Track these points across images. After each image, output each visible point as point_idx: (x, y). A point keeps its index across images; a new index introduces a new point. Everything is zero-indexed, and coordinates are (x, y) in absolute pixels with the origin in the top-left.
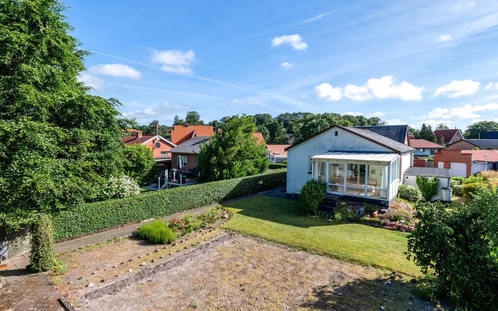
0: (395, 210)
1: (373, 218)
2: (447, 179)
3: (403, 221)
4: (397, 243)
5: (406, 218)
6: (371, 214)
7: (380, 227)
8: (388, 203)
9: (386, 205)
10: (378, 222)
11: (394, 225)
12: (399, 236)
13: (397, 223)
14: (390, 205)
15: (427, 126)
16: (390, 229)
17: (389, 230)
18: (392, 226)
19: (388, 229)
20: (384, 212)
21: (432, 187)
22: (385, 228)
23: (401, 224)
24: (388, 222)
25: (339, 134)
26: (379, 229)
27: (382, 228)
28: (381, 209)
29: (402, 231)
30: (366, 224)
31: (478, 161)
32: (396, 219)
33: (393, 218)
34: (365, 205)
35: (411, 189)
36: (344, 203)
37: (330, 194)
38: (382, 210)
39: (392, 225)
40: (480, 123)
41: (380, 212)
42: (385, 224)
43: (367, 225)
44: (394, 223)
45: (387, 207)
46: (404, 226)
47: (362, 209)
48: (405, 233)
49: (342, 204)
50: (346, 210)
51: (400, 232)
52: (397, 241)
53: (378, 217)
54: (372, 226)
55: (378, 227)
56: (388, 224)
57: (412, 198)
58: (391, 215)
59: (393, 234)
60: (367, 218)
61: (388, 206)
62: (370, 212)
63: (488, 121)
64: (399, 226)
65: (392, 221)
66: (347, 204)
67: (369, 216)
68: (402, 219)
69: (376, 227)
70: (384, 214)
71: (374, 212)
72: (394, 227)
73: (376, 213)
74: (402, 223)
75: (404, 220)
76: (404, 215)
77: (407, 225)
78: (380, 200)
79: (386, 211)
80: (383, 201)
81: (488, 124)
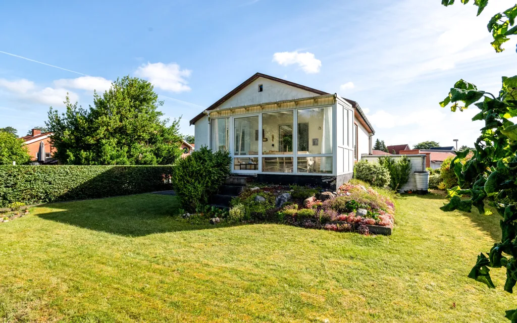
0: (348, 193)
1: (304, 209)
2: (420, 158)
3: (365, 212)
4: (351, 263)
5: (370, 204)
6: (301, 201)
7: (316, 228)
8: (336, 179)
9: (332, 184)
10: (313, 217)
11: (346, 219)
12: (357, 243)
13: (352, 216)
14: (339, 184)
15: (380, 141)
16: (337, 230)
17: (334, 232)
18: (340, 224)
19: (332, 229)
20: (328, 197)
21: (402, 170)
22: (326, 229)
23: (359, 217)
24: (334, 215)
25: (264, 88)
26: (312, 230)
27: (320, 229)
28: (321, 192)
29: (362, 233)
30: (286, 223)
31: (436, 161)
32: (349, 207)
33: (342, 207)
34: (292, 188)
35: (375, 166)
36: (256, 188)
37: (237, 175)
38: (324, 193)
39: (340, 221)
40: (423, 143)
41: (318, 197)
42: (326, 220)
43: (291, 224)
44: (345, 216)
45: (333, 189)
46: (367, 219)
47: (286, 195)
48: (369, 236)
49: (253, 189)
50: (255, 199)
51: (359, 236)
52: (352, 258)
53: (313, 207)
54: (301, 225)
55: (311, 227)
56: (333, 219)
57: (376, 180)
58: (339, 200)
59: (342, 241)
60: (292, 210)
61: (335, 185)
62: (299, 199)
63: (430, 141)
64: (357, 222)
65: (340, 212)
66: (261, 189)
67: (297, 206)
68: (361, 207)
69: (307, 227)
70: (327, 201)
71: (308, 197)
72: (346, 225)
73: (311, 199)
74: (361, 215)
75: (366, 208)
76: (365, 200)
77: (373, 217)
78: (321, 176)
79: (330, 194)
80: (326, 177)
81: (430, 143)
